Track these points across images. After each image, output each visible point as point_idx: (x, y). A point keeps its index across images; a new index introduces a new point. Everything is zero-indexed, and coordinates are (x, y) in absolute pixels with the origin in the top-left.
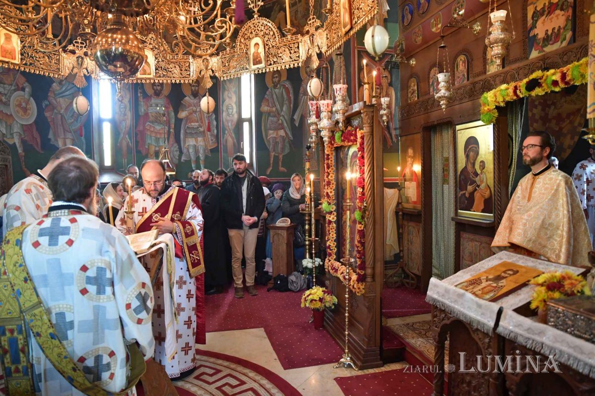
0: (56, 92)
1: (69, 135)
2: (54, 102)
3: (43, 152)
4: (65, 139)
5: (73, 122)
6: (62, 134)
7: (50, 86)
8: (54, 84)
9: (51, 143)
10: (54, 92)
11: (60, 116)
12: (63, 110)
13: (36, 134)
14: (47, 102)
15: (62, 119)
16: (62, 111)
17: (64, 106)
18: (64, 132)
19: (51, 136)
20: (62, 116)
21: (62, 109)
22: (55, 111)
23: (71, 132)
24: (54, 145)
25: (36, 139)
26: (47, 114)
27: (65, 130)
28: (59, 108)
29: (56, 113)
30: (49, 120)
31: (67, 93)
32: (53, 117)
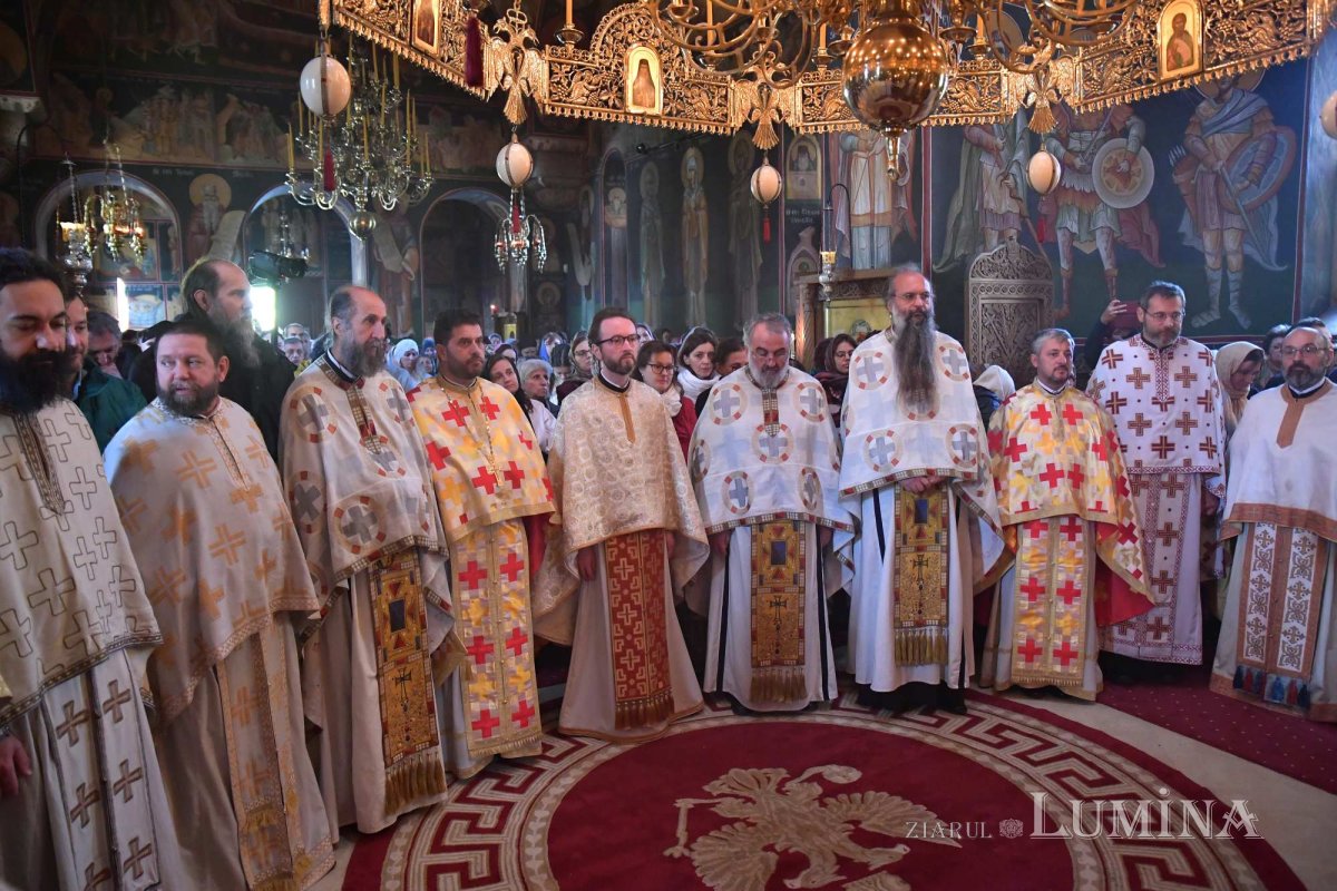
0: (1206, 124)
1: (1235, 222)
2: (1200, 146)
3: (1164, 266)
4: (1221, 232)
5: (1246, 188)
6: (1216, 218)
7: (1192, 111)
8: (1203, 105)
9: (1185, 243)
10: (1200, 123)
11: (1211, 179)
12: (1221, 163)
13: (1149, 227)
14: (1180, 151)
15: (1216, 183)
16: (1218, 166)
17: (1224, 152)
18: (1221, 216)
19: (1185, 226)
20: (1219, 178)
21: (1218, 159)
22: (1201, 167)
23: (1239, 213)
24: (1192, 248)
25: (1148, 237)
26: (1179, 179)
27: (1222, 209)
28: (1211, 159)
29: (1202, 172)
30: (1184, 191)
31: (1237, 118)
32: (1193, 182)
